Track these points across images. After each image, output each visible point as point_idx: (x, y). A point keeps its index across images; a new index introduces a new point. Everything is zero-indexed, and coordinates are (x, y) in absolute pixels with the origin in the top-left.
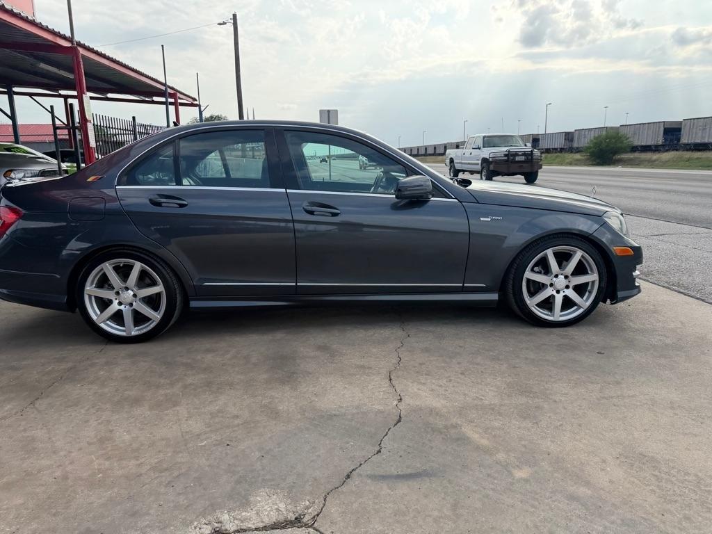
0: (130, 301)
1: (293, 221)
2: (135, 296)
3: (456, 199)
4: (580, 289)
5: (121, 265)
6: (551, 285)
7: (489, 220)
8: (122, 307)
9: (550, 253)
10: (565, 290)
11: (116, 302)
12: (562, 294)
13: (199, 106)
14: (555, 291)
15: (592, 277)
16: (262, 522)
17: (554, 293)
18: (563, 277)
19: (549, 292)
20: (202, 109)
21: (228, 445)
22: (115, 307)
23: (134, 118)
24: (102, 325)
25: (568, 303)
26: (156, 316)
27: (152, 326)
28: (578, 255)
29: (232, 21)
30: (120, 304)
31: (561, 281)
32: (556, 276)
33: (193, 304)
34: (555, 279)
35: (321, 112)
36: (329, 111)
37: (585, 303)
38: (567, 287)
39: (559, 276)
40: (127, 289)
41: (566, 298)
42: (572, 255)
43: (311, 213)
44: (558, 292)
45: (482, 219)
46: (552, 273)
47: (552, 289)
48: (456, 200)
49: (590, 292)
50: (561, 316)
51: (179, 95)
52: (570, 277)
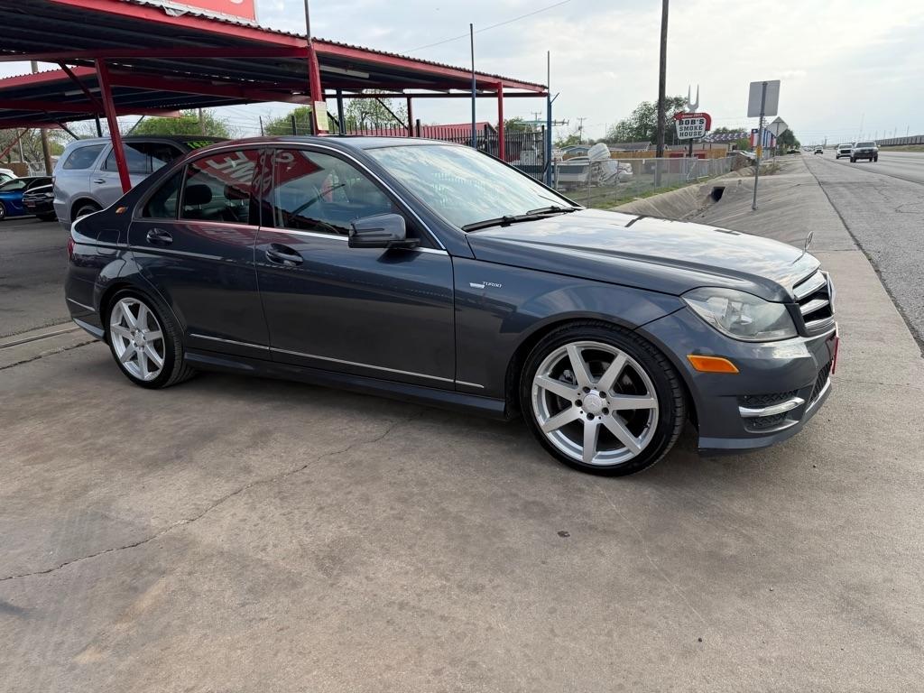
0: (142, 344)
2: (145, 338)
3: (446, 250)
4: (635, 421)
7: (483, 286)
8: (137, 349)
9: (573, 350)
10: (602, 416)
12: (596, 421)
13: (547, 95)
14: (585, 414)
15: (649, 402)
17: (584, 417)
18: (598, 393)
19: (575, 413)
24: (125, 365)
25: (606, 439)
26: (161, 364)
27: (157, 374)
30: (135, 345)
31: (594, 400)
32: (587, 390)
34: (583, 394)
35: (753, 85)
36: (765, 84)
37: (636, 445)
38: (606, 411)
39: (592, 391)
41: (603, 430)
42: (615, 357)
44: (591, 416)
45: (472, 285)
46: (579, 385)
47: (580, 409)
48: (445, 253)
51: (503, 83)
52: (610, 394)
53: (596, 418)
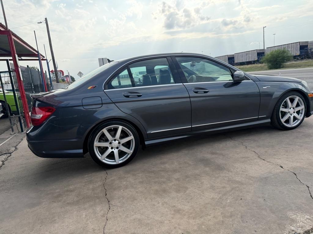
0: (116, 146)
1: (190, 97)
2: (119, 143)
3: (252, 80)
4: (298, 112)
5: (112, 129)
6: (289, 112)
7: (266, 87)
8: (113, 150)
9: (288, 99)
10: (293, 114)
11: (110, 148)
12: (293, 116)
13: (46, 60)
15: (302, 107)
16: (311, 225)
17: (290, 115)
18: (292, 108)
20: (48, 61)
21: (241, 199)
22: (110, 150)
23: (28, 66)
24: (104, 161)
25: (295, 119)
26: (130, 152)
27: (129, 156)
28: (297, 99)
29: (45, 21)
30: (112, 148)
31: (292, 111)
33: (147, 143)
34: (290, 110)
35: (99, 59)
36: (103, 59)
37: (300, 117)
38: (294, 112)
40: (115, 140)
41: (294, 117)
42: (294, 99)
43: (196, 92)
45: (263, 88)
46: (289, 107)
49: (301, 113)
50: (293, 124)
52: (295, 108)
53: (292, 115)
